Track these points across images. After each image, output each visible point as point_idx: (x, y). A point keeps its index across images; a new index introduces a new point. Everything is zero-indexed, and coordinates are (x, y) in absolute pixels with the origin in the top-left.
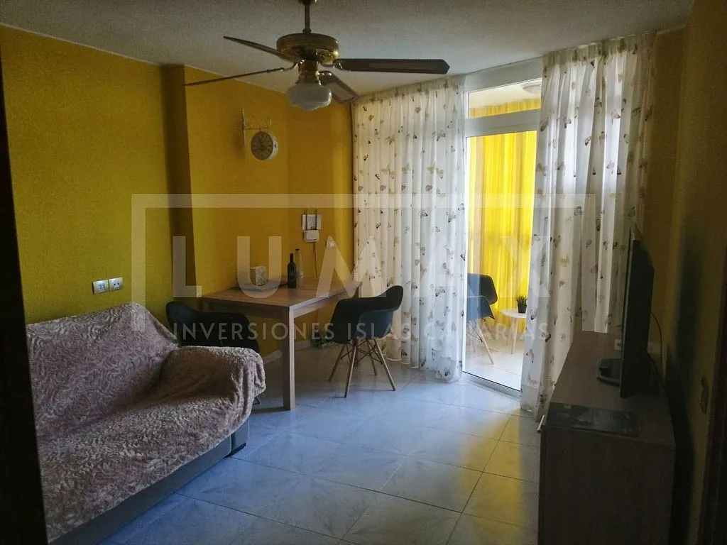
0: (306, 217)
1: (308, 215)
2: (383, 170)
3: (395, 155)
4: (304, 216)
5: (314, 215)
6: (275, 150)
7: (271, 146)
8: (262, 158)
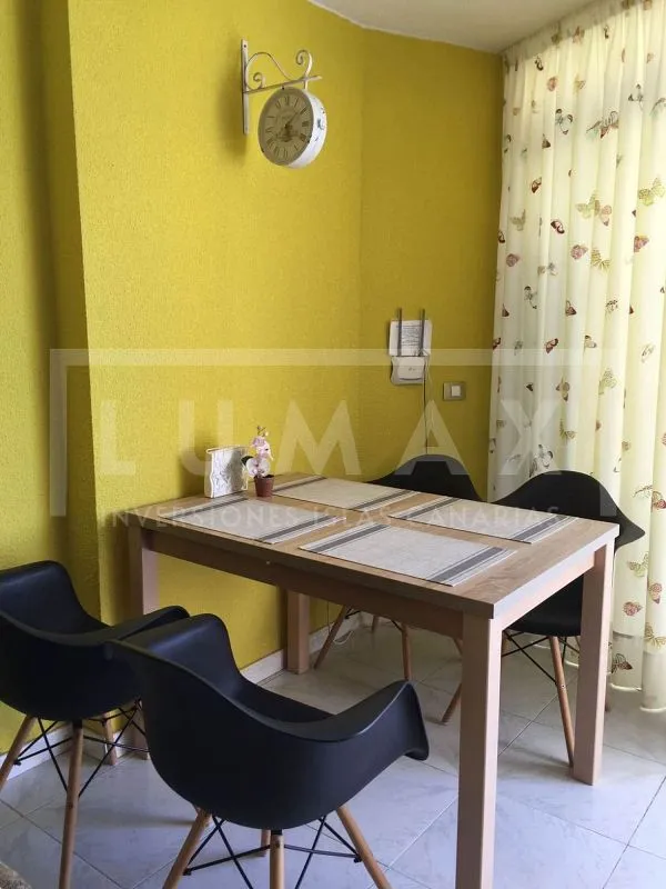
0: (400, 327)
1: (404, 323)
2: (581, 208)
3: (618, 162)
4: (394, 325)
5: (417, 323)
6: (318, 137)
7: (308, 124)
8: (284, 160)
